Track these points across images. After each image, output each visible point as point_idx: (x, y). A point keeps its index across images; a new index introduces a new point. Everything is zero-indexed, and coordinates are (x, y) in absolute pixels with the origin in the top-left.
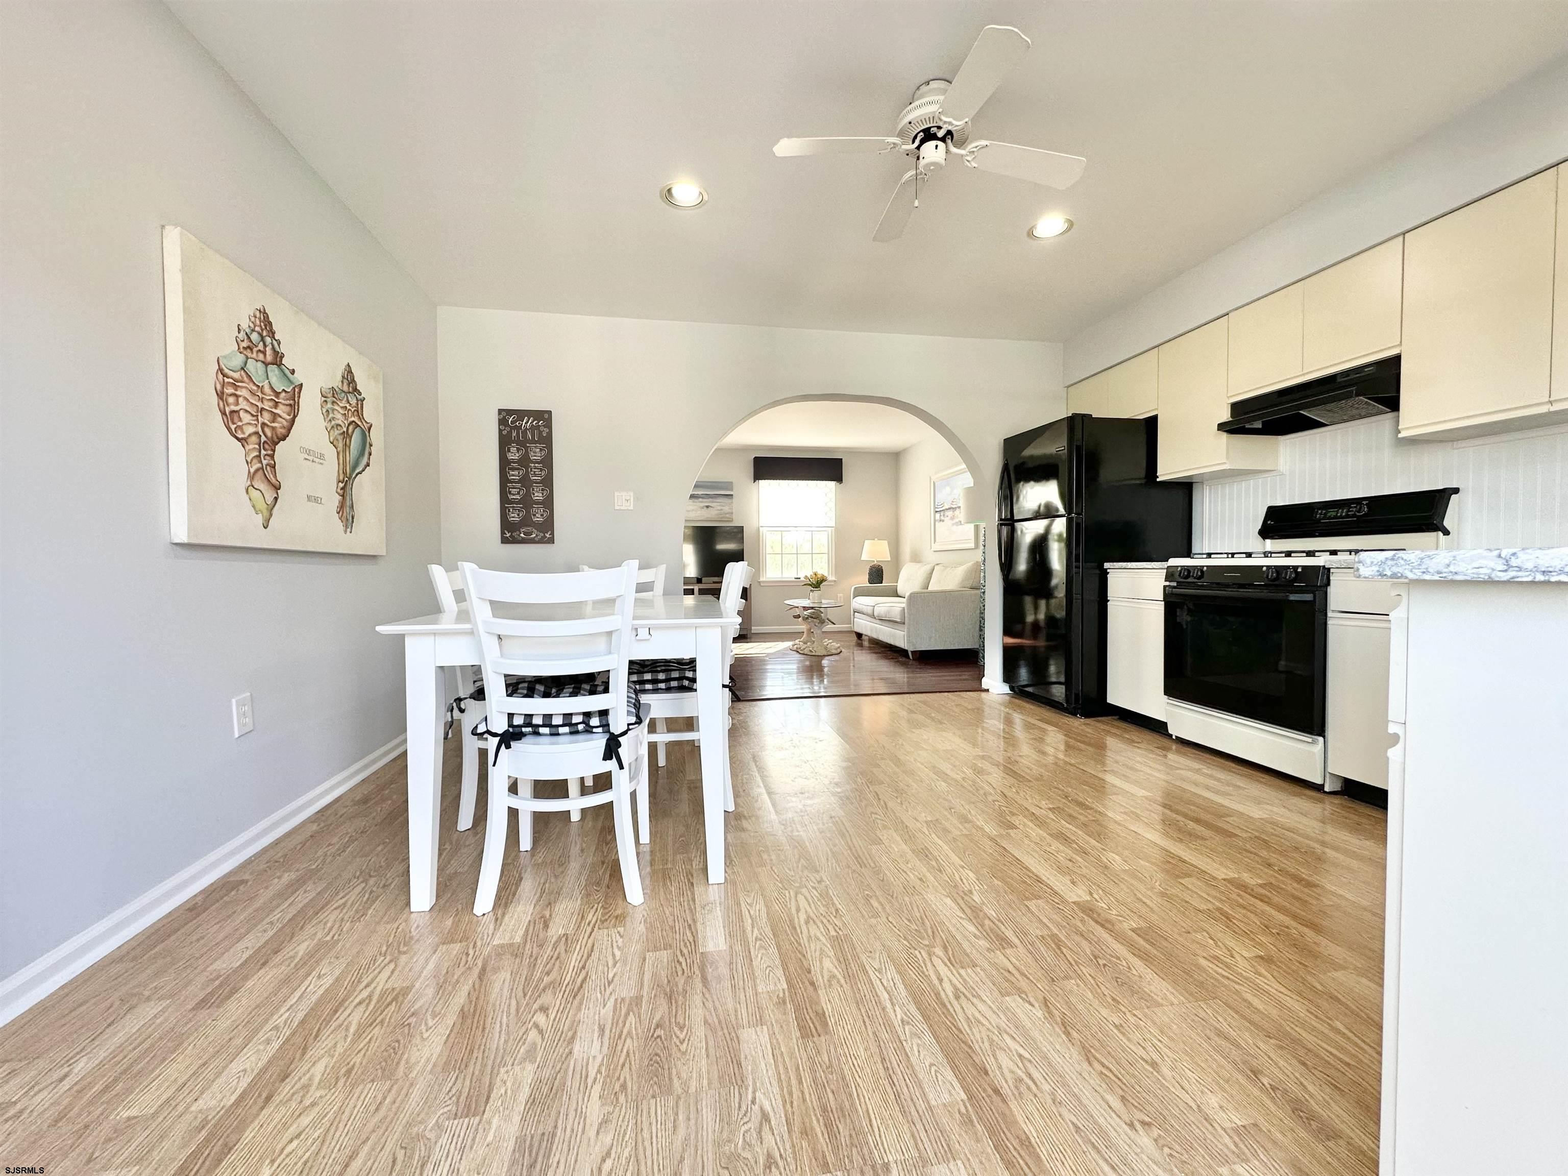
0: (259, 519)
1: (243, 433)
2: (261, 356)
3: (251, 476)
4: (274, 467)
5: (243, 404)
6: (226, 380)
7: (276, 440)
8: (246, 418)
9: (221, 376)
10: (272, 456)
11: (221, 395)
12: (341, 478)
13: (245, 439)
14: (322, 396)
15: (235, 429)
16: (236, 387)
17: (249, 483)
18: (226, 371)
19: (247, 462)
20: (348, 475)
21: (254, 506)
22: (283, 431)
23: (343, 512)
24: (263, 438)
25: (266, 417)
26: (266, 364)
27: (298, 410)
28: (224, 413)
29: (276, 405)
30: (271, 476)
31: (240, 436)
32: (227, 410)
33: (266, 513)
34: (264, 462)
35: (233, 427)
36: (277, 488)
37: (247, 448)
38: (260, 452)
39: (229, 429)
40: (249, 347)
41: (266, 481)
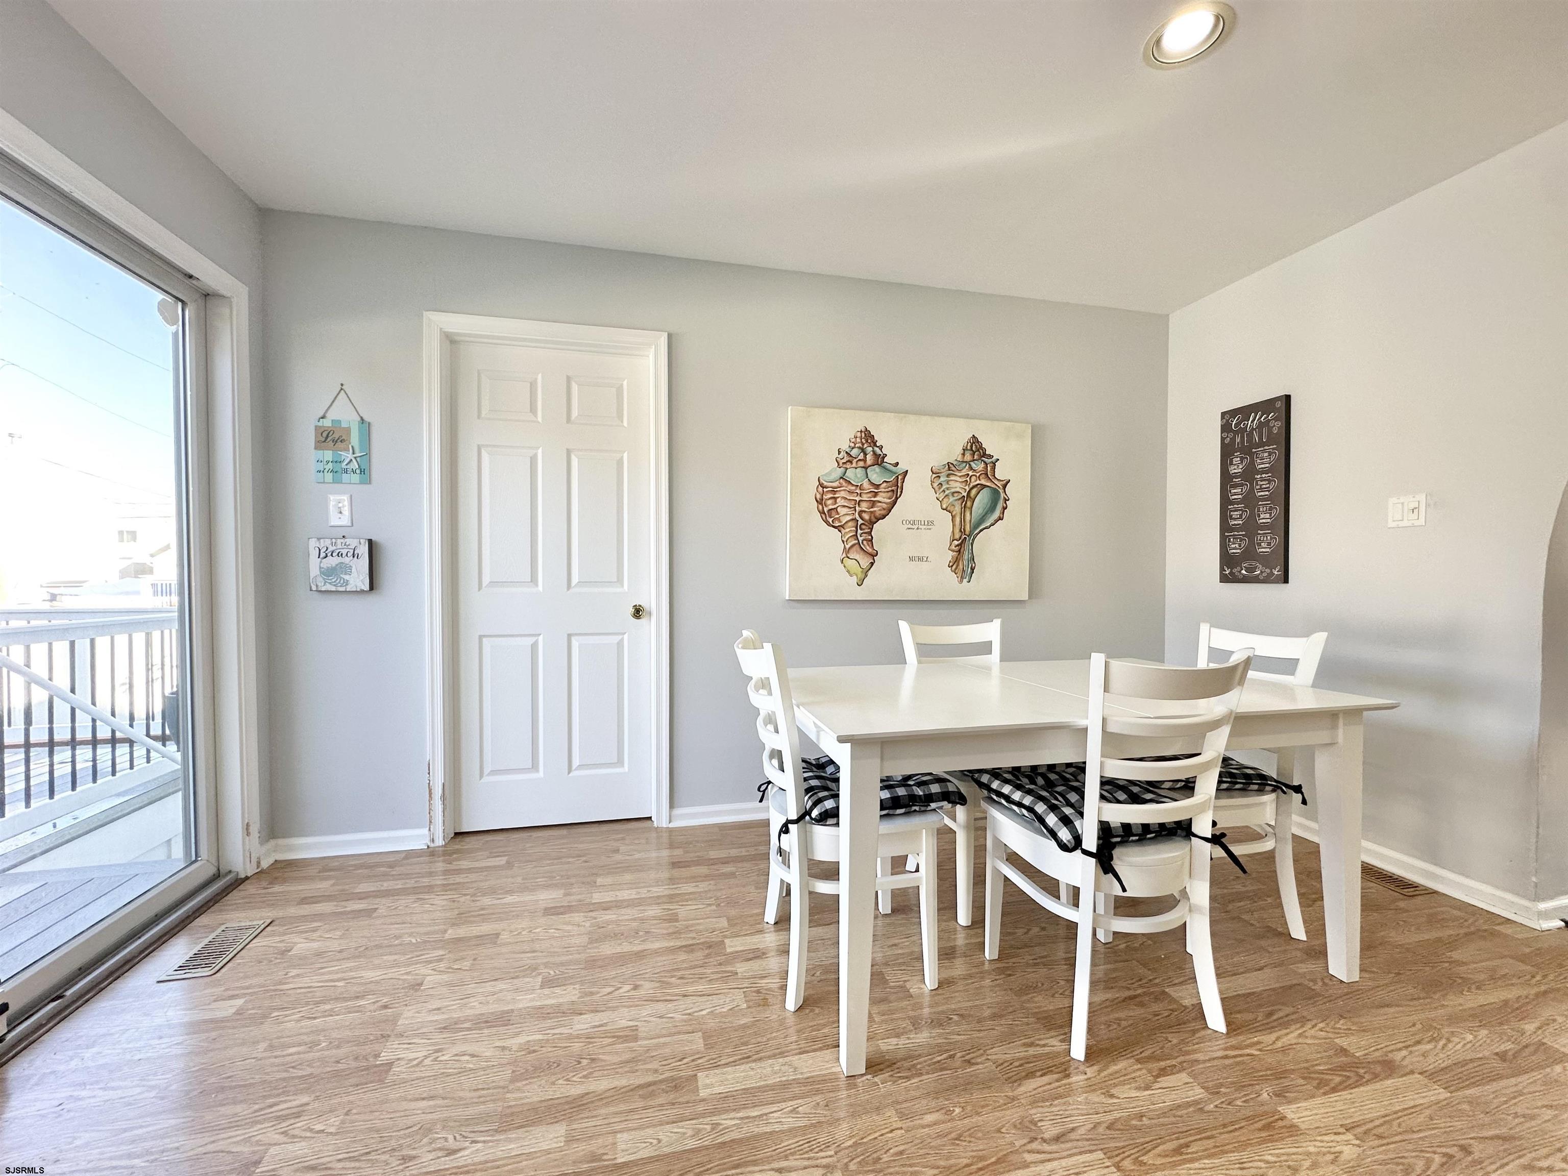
0: (854, 579)
1: (840, 522)
2: (861, 464)
3: (847, 551)
4: (871, 540)
5: (840, 502)
6: (825, 490)
7: (874, 520)
8: (844, 511)
9: (820, 489)
10: (870, 533)
11: (820, 502)
12: (957, 536)
13: (842, 526)
14: (933, 473)
15: (833, 521)
17: (844, 555)
18: (825, 484)
19: (843, 541)
20: (967, 533)
21: (848, 571)
22: (883, 512)
23: (958, 565)
24: (860, 522)
25: (864, 506)
26: (866, 468)
27: (902, 492)
28: (822, 512)
29: (876, 494)
30: (868, 548)
31: (837, 524)
32: (826, 510)
33: (861, 576)
34: (860, 539)
36: (874, 555)
37: (844, 531)
38: (857, 532)
39: (827, 522)
40: (848, 461)
41: (862, 553)
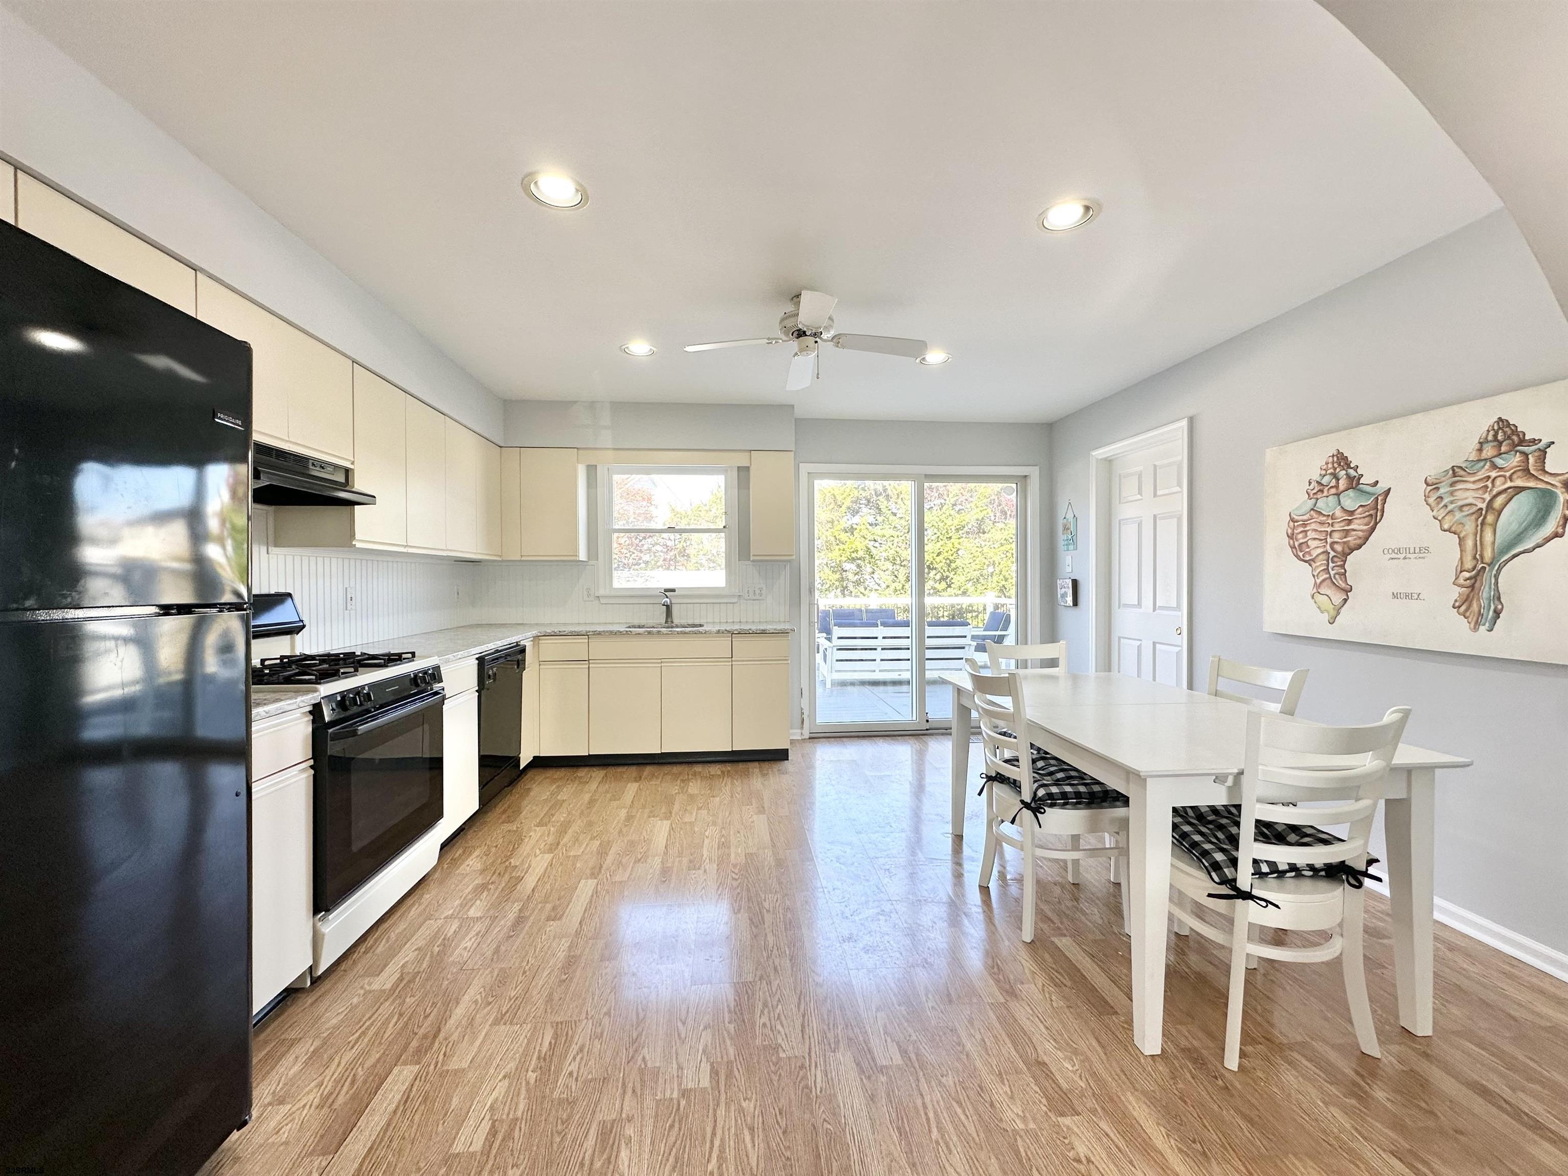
0: (1325, 617)
1: (1311, 555)
2: (1333, 491)
3: (1318, 586)
4: (1344, 574)
5: (1311, 535)
6: (1296, 524)
7: (1347, 551)
8: (1312, 544)
9: (1291, 524)
10: (1343, 566)
11: (1291, 537)
12: (1468, 566)
13: (1313, 560)
14: (1428, 484)
15: (1303, 556)
16: (1305, 525)
17: (1315, 590)
18: (1296, 518)
19: (1314, 576)
20: (1488, 560)
21: (1319, 608)
22: (1359, 542)
23: (1469, 607)
24: (1332, 554)
25: (1336, 537)
26: (1338, 495)
27: (1382, 516)
28: (1293, 547)
29: (1350, 522)
30: (1341, 582)
31: (1308, 557)
32: (1297, 544)
33: (1333, 613)
34: (1332, 573)
35: (1301, 554)
36: (1347, 590)
37: (1314, 565)
38: (1328, 565)
39: (1297, 556)
40: (1320, 491)
41: (1334, 587)
